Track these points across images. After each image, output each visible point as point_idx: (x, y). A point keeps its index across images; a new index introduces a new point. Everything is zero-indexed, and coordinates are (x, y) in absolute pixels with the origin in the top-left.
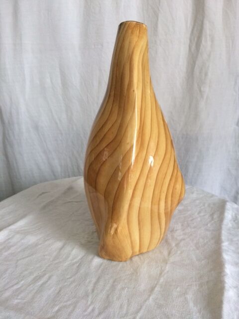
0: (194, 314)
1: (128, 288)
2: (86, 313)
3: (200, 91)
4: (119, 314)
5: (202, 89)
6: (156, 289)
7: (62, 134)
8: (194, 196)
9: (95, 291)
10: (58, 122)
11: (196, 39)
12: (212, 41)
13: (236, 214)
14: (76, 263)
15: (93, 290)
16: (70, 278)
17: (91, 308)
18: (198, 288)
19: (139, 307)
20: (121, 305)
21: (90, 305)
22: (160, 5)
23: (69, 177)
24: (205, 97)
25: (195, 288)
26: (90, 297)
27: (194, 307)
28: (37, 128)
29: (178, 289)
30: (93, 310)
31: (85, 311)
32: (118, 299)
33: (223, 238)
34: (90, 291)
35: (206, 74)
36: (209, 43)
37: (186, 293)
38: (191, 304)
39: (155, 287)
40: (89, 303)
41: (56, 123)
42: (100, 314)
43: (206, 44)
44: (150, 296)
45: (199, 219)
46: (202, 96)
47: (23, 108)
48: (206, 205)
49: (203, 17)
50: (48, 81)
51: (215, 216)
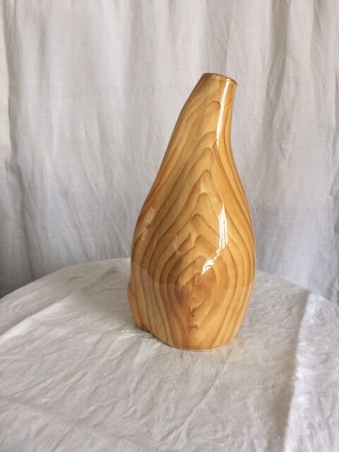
0: (254, 420)
1: (176, 390)
2: (126, 415)
3: (281, 148)
4: (164, 417)
5: (284, 146)
6: (210, 392)
7: (98, 203)
8: (269, 285)
9: (138, 392)
10: (94, 187)
11: (275, 82)
12: (297, 84)
13: (321, 309)
14: (115, 359)
15: (135, 391)
16: (108, 376)
17: (132, 409)
18: (260, 391)
19: (189, 412)
20: (168, 408)
21: (131, 406)
22: (228, 38)
23: (106, 258)
24: (287, 156)
25: (258, 392)
26: (132, 397)
27: (255, 412)
28: (65, 194)
29: (237, 392)
30: (135, 412)
31: (126, 412)
32: (164, 401)
33: (301, 337)
34: (131, 391)
35: (289, 127)
36: (293, 87)
37: (246, 397)
38: (252, 410)
39: (209, 389)
40: (130, 404)
41: (92, 189)
42: (142, 416)
43: (289, 88)
44: (202, 399)
45: (273, 314)
46: (283, 156)
47: (48, 169)
48: (283, 298)
49: (286, 54)
50: (83, 134)
51: (294, 310)
